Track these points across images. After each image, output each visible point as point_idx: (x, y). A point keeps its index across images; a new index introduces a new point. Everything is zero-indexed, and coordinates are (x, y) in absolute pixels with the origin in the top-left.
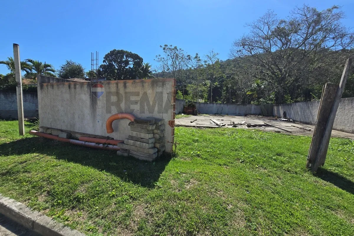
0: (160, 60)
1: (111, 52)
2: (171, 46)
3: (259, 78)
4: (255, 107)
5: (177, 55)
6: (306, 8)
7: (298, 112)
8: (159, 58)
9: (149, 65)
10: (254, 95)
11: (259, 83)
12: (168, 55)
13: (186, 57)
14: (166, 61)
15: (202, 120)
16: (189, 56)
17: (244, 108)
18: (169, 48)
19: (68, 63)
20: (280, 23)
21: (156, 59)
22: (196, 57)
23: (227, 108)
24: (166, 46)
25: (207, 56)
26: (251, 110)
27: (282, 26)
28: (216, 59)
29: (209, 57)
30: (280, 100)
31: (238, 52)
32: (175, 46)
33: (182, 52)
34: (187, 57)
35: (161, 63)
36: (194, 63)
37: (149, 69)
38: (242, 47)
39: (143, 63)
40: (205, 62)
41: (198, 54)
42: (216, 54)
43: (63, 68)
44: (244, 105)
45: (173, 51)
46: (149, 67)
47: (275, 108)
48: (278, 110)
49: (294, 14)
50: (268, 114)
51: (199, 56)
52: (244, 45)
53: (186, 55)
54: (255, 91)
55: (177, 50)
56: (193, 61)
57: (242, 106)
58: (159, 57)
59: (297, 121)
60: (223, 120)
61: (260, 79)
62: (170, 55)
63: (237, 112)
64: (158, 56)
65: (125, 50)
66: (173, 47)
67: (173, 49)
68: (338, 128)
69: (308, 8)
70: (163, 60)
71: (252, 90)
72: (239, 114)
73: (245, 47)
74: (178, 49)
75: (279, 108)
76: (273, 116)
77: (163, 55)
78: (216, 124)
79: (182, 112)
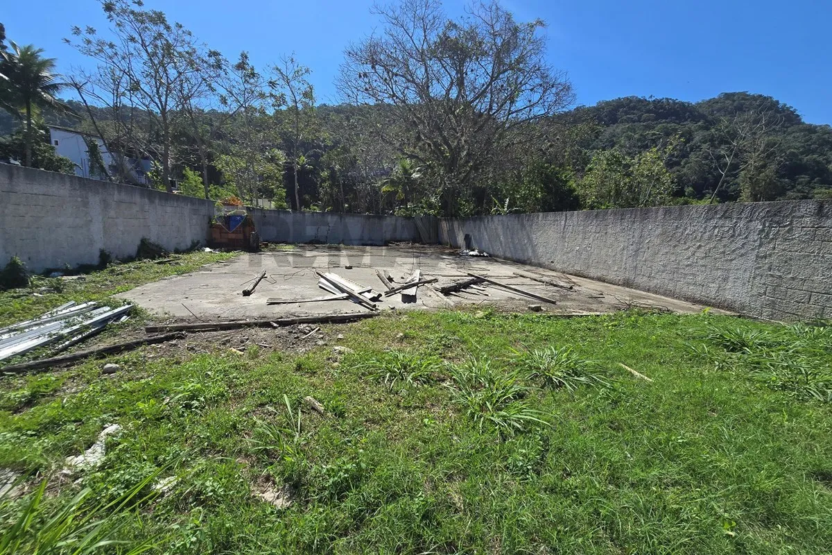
0: (93, 48)
2: (139, 3)
3: (407, 154)
4: (404, 223)
5: (167, 45)
6: (494, 7)
7: (498, 236)
8: (89, 42)
9: (43, 56)
10: (397, 196)
11: (408, 167)
12: (132, 39)
13: (207, 58)
14: (124, 58)
16: (215, 54)
17: (380, 226)
18: (132, 12)
20: (448, 28)
21: (78, 40)
22: (241, 67)
23: (339, 223)
25: (277, 69)
26: (396, 231)
27: (453, 35)
28: (306, 86)
29: (282, 73)
30: (449, 209)
31: (360, 76)
32: (158, 10)
33: (187, 38)
34: (210, 56)
35: (101, 61)
36: (235, 84)
37: (44, 74)
38: (370, 66)
39: (5, 43)
40: (272, 84)
41: (246, 57)
42: (304, 71)
44: (379, 218)
46: (44, 65)
47: (445, 225)
48: (451, 232)
49: (471, 16)
50: (430, 238)
51: (250, 62)
52: (374, 63)
53: (203, 53)
54: (399, 183)
55: (168, 28)
56: (231, 75)
57: (376, 220)
58: (90, 37)
59: (497, 256)
60: (351, 268)
61: (411, 157)
62: (136, 36)
63: (366, 235)
66: (146, 11)
67: (151, 20)
68: (592, 275)
69: (497, 9)
70: (110, 51)
71: (393, 183)
72: (369, 239)
73: (377, 67)
74: (171, 22)
75: (452, 225)
76: (440, 243)
77: (109, 31)
78: (348, 292)
79: (202, 241)
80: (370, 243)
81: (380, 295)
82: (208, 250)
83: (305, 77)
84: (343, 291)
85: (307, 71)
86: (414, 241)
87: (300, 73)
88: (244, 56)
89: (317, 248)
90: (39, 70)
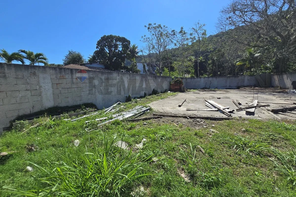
1: (101, 38)
2: (155, 24)
3: (252, 46)
4: (249, 78)
5: (162, 33)
8: (144, 39)
9: (136, 46)
10: (246, 66)
11: (252, 52)
12: (153, 35)
14: (151, 40)
15: (194, 101)
16: (174, 31)
17: (235, 81)
18: (153, 27)
19: (70, 53)
21: (142, 39)
22: (181, 32)
24: (150, 25)
25: (193, 28)
26: (244, 82)
28: (203, 31)
29: (194, 29)
30: (280, 68)
31: (227, 19)
32: (159, 24)
33: (166, 29)
34: (172, 32)
35: (146, 43)
36: (179, 38)
38: (232, 13)
39: (130, 45)
41: (183, 28)
42: (203, 26)
43: (66, 57)
44: (235, 77)
45: (158, 30)
48: (281, 80)
50: (265, 84)
52: (234, 11)
53: (170, 32)
54: (247, 60)
55: (161, 28)
56: (178, 36)
57: (234, 78)
58: (145, 38)
60: (220, 98)
61: (255, 47)
63: (228, 85)
64: (143, 37)
65: (114, 35)
66: (157, 25)
67: (158, 27)
70: (148, 40)
71: (243, 60)
72: (230, 86)
73: (236, 12)
74: (162, 26)
77: (148, 34)
78: (217, 108)
79: (168, 89)
80: (230, 88)
81: (234, 111)
82: (169, 92)
83: (203, 28)
84: (215, 107)
85: (204, 25)
86: (255, 86)
87: (201, 27)
89: (205, 90)
90: (135, 50)
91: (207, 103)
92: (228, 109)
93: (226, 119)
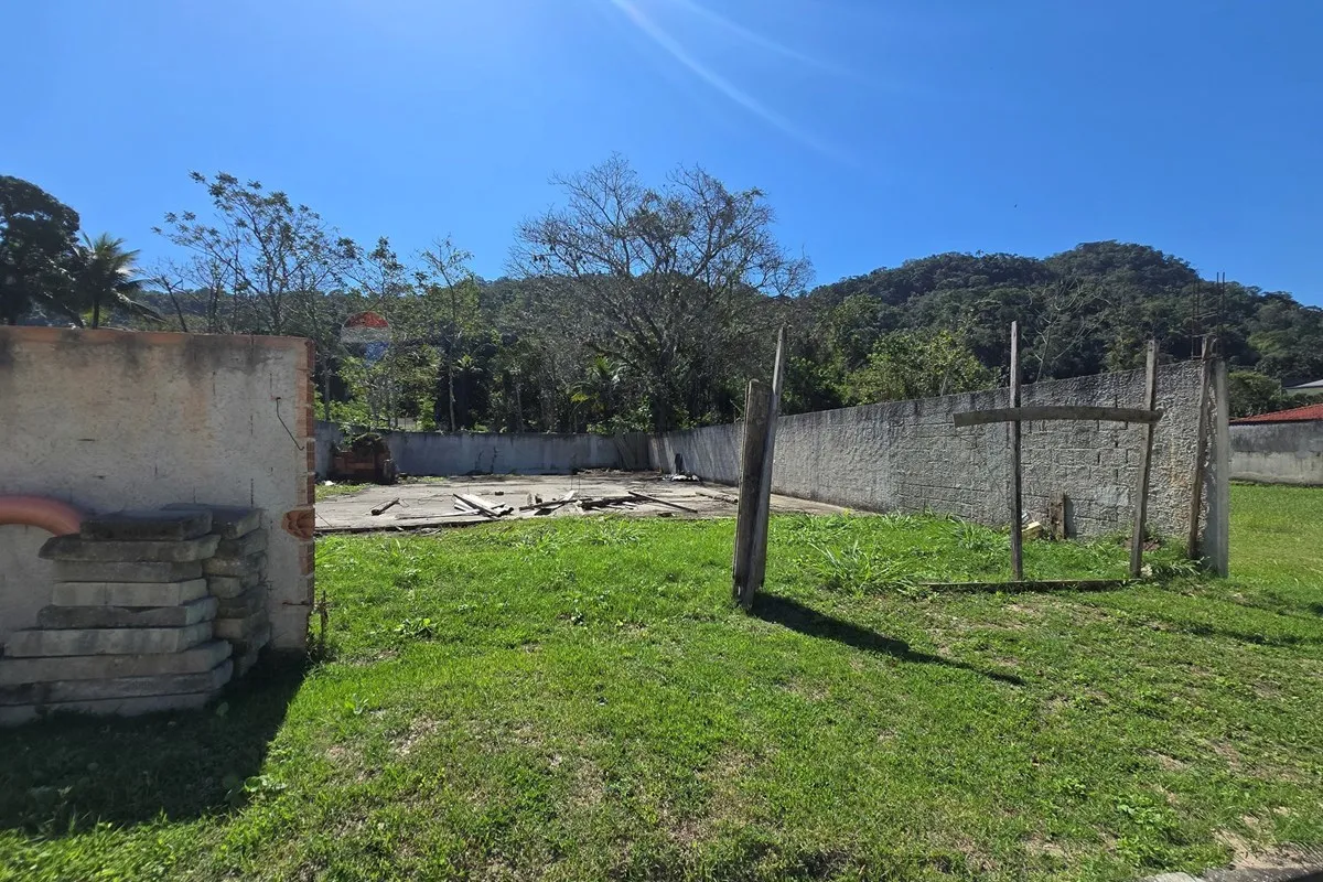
0: (189, 235)
2: (257, 186)
3: (603, 351)
4: (600, 443)
5: (286, 228)
6: (701, 175)
7: (707, 455)
8: (185, 229)
9: (124, 249)
10: (595, 405)
11: (606, 367)
12: (241, 224)
13: (334, 247)
14: (227, 246)
15: (420, 502)
16: (347, 242)
17: (567, 449)
18: (247, 195)
20: (646, 200)
21: (171, 228)
22: (380, 254)
23: (510, 448)
24: (224, 178)
25: (428, 254)
26: (588, 456)
27: (652, 208)
28: (464, 273)
29: (434, 260)
30: (665, 422)
31: (536, 260)
32: (277, 191)
33: (313, 222)
34: (340, 244)
35: (198, 250)
36: (372, 274)
37: (120, 271)
38: (548, 246)
39: (78, 234)
40: (421, 276)
41: (386, 243)
42: (463, 256)
44: (566, 438)
45: (270, 210)
46: (123, 259)
47: (654, 445)
48: (662, 451)
49: (677, 184)
50: (636, 462)
51: (391, 250)
52: (553, 241)
53: (331, 238)
54: (595, 390)
55: (290, 210)
56: (367, 265)
57: (562, 441)
58: (188, 224)
59: (709, 480)
60: (501, 494)
61: (608, 354)
62: (248, 222)
63: (548, 461)
64: (179, 216)
66: (264, 194)
67: (268, 203)
69: (706, 177)
70: (209, 238)
71: (586, 389)
72: (553, 467)
73: (557, 247)
74: (293, 204)
75: (663, 444)
76: (650, 469)
77: (213, 217)
78: (478, 507)
79: (323, 474)
80: (553, 472)
81: (511, 509)
82: (329, 483)
83: (466, 263)
84: (474, 507)
85: (467, 256)
86: (613, 468)
87: (458, 258)
88: (384, 242)
89: (474, 479)
90: (118, 265)
91: (459, 501)
92: (502, 506)
93: (487, 521)
